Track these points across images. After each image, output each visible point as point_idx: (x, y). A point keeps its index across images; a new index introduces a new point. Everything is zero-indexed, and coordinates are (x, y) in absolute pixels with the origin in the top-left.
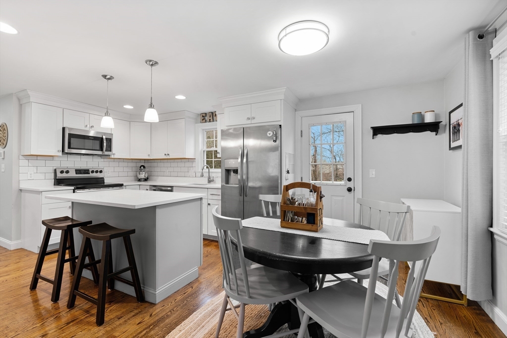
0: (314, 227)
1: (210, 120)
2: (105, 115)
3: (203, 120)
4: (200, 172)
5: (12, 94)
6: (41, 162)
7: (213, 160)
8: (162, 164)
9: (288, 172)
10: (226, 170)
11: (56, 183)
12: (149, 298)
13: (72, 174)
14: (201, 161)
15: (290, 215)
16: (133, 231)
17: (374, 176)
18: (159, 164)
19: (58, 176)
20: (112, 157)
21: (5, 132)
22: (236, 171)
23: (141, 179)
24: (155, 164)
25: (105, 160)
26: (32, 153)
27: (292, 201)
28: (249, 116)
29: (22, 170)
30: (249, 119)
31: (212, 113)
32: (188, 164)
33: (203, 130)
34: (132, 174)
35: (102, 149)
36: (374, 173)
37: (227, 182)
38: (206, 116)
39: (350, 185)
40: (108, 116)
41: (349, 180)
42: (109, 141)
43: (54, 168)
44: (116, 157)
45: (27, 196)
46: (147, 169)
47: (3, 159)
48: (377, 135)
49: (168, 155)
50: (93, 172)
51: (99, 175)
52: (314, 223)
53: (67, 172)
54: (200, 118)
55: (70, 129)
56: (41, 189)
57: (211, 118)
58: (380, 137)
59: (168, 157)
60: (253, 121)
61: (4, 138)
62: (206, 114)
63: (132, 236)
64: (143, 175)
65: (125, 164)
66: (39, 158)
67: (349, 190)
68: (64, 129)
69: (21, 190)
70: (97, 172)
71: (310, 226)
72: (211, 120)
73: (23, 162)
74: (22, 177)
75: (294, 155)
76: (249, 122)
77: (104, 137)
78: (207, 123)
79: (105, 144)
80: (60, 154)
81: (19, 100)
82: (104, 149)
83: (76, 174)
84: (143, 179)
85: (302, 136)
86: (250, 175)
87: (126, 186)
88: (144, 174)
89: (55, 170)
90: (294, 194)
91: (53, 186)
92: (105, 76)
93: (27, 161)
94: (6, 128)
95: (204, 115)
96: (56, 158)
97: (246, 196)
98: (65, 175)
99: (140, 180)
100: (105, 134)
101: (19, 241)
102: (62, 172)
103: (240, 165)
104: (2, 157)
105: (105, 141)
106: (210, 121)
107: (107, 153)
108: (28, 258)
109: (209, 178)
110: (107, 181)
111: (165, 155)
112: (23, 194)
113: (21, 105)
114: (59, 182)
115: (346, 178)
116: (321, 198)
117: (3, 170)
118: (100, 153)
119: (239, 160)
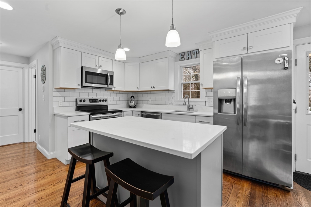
1: (189, 57)
2: (119, 48)
3: (182, 58)
4: (183, 101)
5: (48, 42)
6: (67, 94)
7: (190, 91)
8: (146, 95)
9: (294, 102)
10: (219, 99)
11: (77, 109)
13: (87, 103)
18: (144, 95)
19: (78, 104)
20: (114, 89)
21: (44, 71)
22: (233, 101)
23: (132, 106)
24: (141, 95)
25: (108, 92)
26: (62, 86)
28: (245, 46)
29: (55, 99)
30: (244, 49)
31: (191, 52)
32: (168, 95)
33: (181, 67)
34: (125, 102)
35: (107, 84)
37: (220, 110)
38: (184, 55)
40: (121, 48)
42: (112, 77)
43: (76, 98)
44: (116, 89)
45: (58, 120)
46: (136, 99)
47: (44, 91)
49: (154, 87)
50: (100, 101)
51: (104, 103)
53: (84, 101)
54: (179, 57)
55: (86, 67)
56: (67, 114)
57: (190, 56)
59: (154, 89)
60: (250, 50)
61: (44, 76)
62: (184, 53)
64: (132, 104)
65: (120, 95)
66: (66, 90)
68: (82, 68)
69: (54, 114)
70: (103, 101)
73: (56, 93)
74: (55, 105)
77: (109, 74)
78: (186, 61)
79: (109, 80)
80: (80, 87)
81: (53, 46)
82: (109, 84)
83: (90, 102)
84: (133, 106)
85: (296, 65)
87: (124, 112)
88: (134, 103)
89: (76, 99)
91: (75, 111)
92: (118, 11)
93: (58, 93)
94: (45, 69)
95: (183, 54)
96: (76, 91)
97: (245, 125)
98: (82, 103)
99: (130, 107)
100: (109, 72)
101: (54, 153)
102: (81, 101)
103: (238, 94)
104: (43, 90)
105: (109, 78)
106: (189, 59)
107: (110, 86)
108: (59, 170)
109: (189, 106)
110: (110, 108)
111: (151, 87)
112: (56, 117)
113: (54, 50)
114: (79, 108)
117: (43, 100)
118: (106, 86)
119: (238, 89)
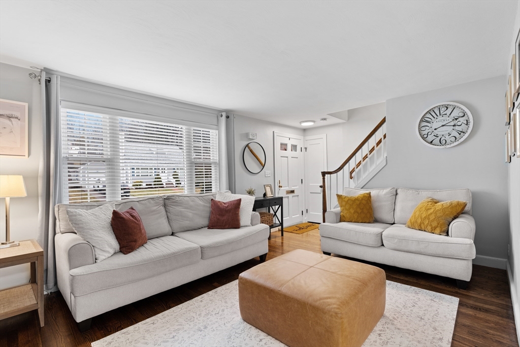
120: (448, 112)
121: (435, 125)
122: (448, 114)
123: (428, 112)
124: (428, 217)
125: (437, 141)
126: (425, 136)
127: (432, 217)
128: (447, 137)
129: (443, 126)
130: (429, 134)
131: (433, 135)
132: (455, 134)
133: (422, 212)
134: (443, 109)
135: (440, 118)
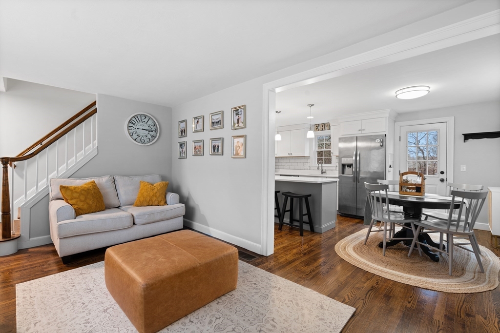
0: (420, 194)
3: (317, 129)
4: (317, 166)
7: (324, 157)
9: (390, 167)
10: (342, 164)
12: (316, 230)
14: (315, 157)
15: (404, 189)
16: (310, 195)
17: (465, 170)
22: (350, 166)
27: (406, 181)
28: (360, 128)
30: (360, 130)
31: (324, 124)
32: (303, 161)
33: (316, 136)
36: (465, 168)
39: (443, 176)
41: (442, 173)
48: (468, 139)
49: (291, 154)
52: (420, 192)
54: (314, 128)
57: (323, 128)
58: (471, 141)
59: (291, 156)
60: (363, 132)
62: (319, 125)
63: (309, 198)
67: (442, 180)
71: (418, 193)
72: (324, 129)
75: (394, 154)
76: (360, 132)
78: (320, 131)
85: (400, 140)
86: (361, 169)
90: (407, 178)
95: (318, 125)
97: (359, 182)
103: (354, 162)
106: (322, 130)
109: (322, 170)
111: (289, 154)
115: (439, 171)
116: (424, 179)
119: (354, 158)
120: (146, 120)
121: (138, 127)
122: (146, 122)
123: (134, 117)
124: (155, 195)
125: (139, 139)
126: (131, 134)
127: (158, 195)
128: (145, 137)
129: (143, 129)
130: (134, 133)
131: (136, 134)
132: (149, 136)
133: (148, 192)
134: (143, 118)
135: (141, 123)
